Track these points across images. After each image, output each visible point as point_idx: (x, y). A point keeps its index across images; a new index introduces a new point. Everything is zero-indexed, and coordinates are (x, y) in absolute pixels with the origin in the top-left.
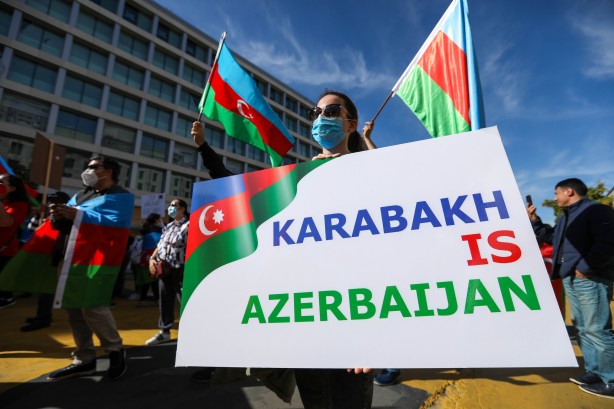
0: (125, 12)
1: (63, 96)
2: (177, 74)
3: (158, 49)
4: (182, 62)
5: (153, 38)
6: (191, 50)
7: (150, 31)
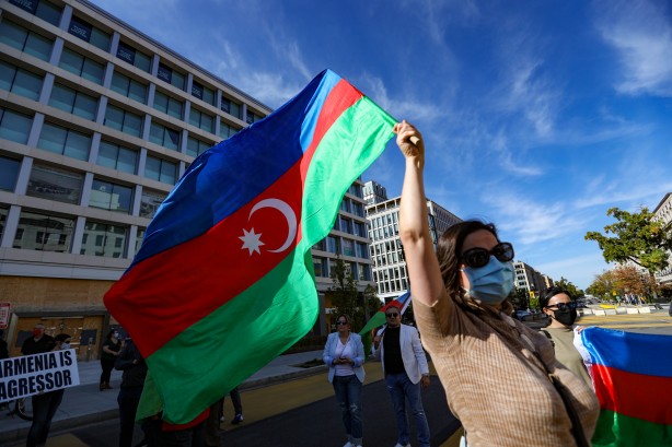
0: (118, 51)
1: (38, 146)
2: (182, 119)
3: (159, 91)
4: (188, 106)
5: (153, 78)
6: (198, 92)
7: (150, 71)
